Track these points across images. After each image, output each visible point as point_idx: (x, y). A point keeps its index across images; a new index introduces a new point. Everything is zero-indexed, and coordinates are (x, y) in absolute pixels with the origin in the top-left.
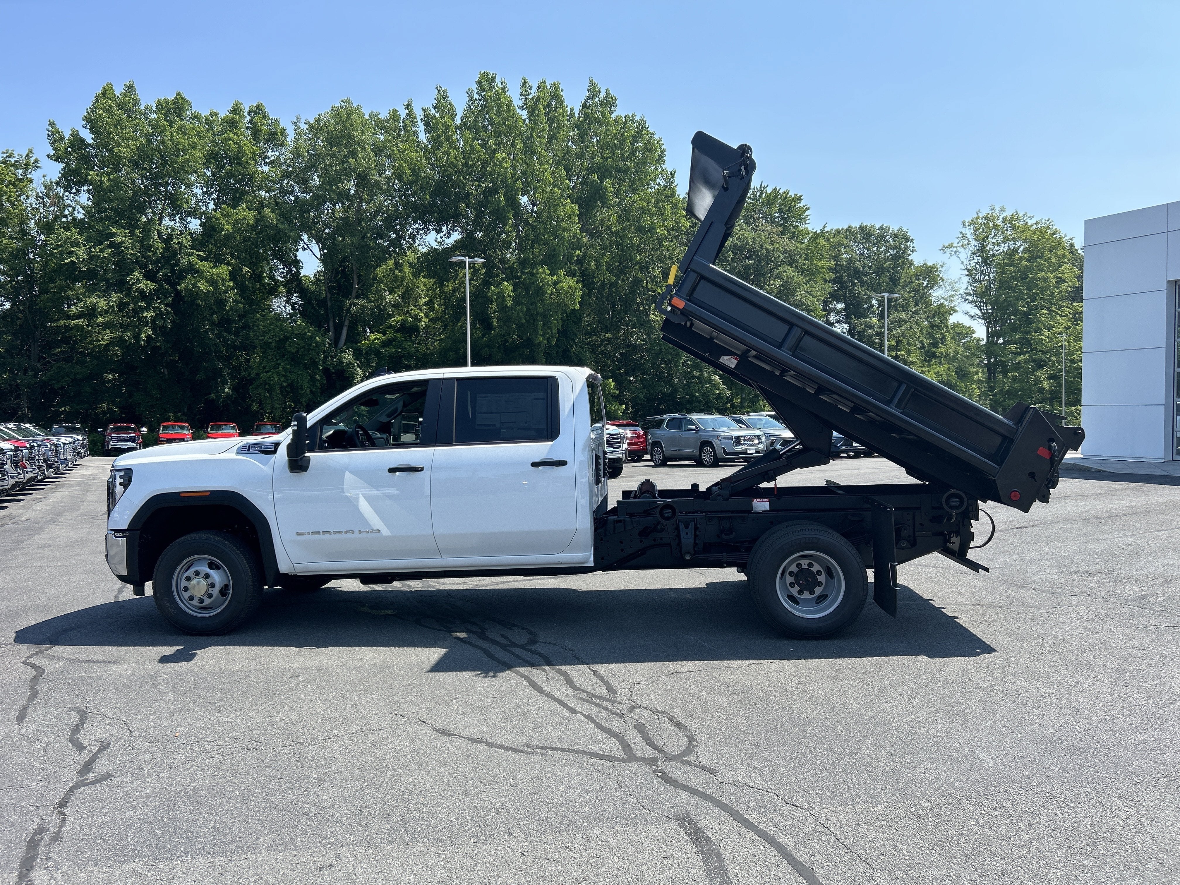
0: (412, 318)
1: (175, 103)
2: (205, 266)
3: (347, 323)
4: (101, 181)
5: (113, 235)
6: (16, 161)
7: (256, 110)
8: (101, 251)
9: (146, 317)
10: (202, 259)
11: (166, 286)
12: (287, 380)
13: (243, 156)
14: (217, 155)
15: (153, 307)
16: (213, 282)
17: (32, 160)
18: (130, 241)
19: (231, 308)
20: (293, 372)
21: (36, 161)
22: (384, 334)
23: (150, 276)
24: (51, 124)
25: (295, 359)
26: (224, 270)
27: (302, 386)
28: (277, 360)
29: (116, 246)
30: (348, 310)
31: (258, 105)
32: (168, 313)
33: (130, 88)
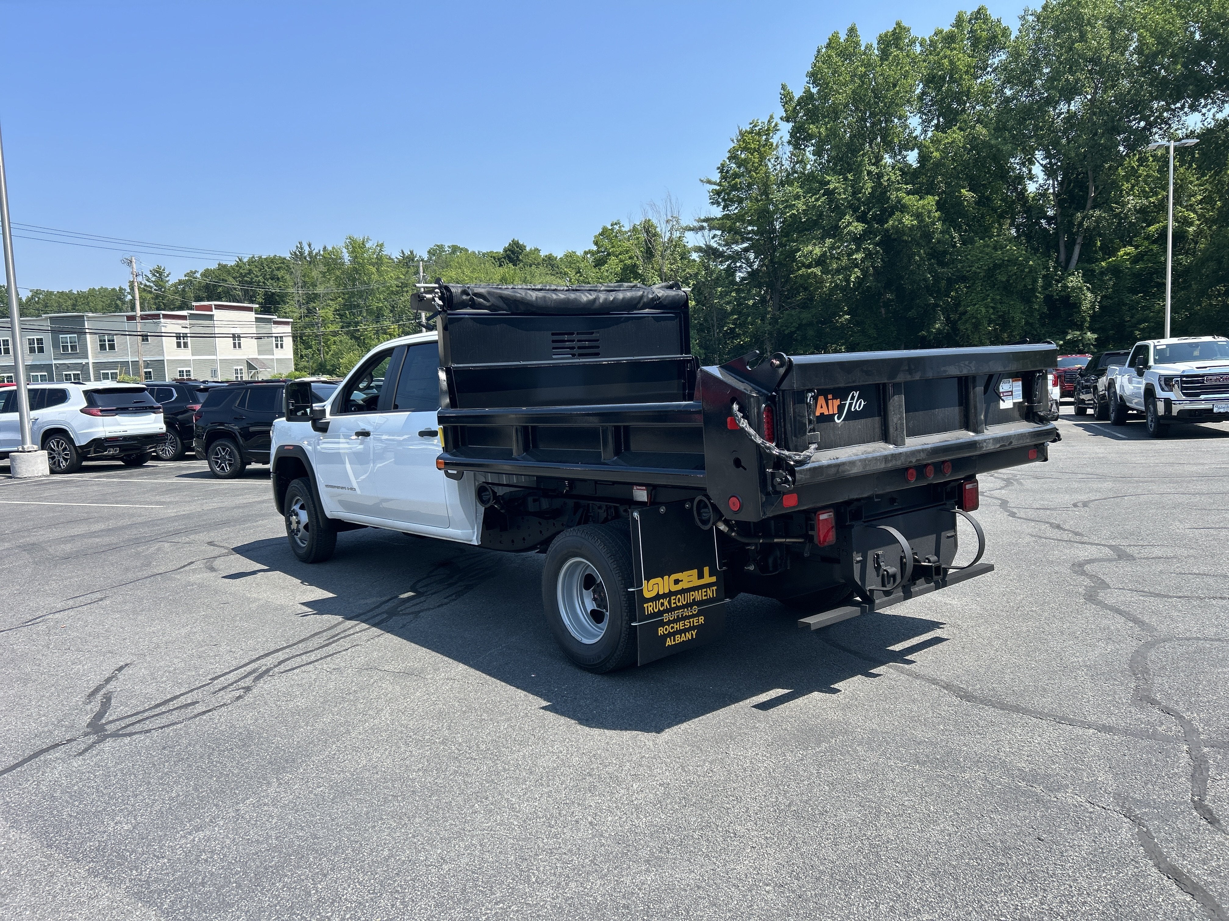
1: (893, 34)
2: (910, 200)
3: (1079, 240)
4: (819, 132)
5: (828, 183)
6: (760, 129)
7: (980, 15)
8: (817, 200)
9: (856, 259)
10: (908, 193)
11: (876, 226)
12: (998, 312)
13: (957, 73)
14: (934, 77)
15: (863, 249)
16: (918, 216)
17: (773, 124)
18: (843, 186)
19: (939, 241)
20: (1004, 303)
21: (776, 125)
22: (1136, 247)
23: (862, 219)
24: (784, 87)
25: (1007, 289)
26: (931, 200)
27: (1013, 317)
28: (987, 291)
29: (830, 193)
30: (1081, 224)
31: (980, 9)
32: (878, 252)
33: (852, 31)
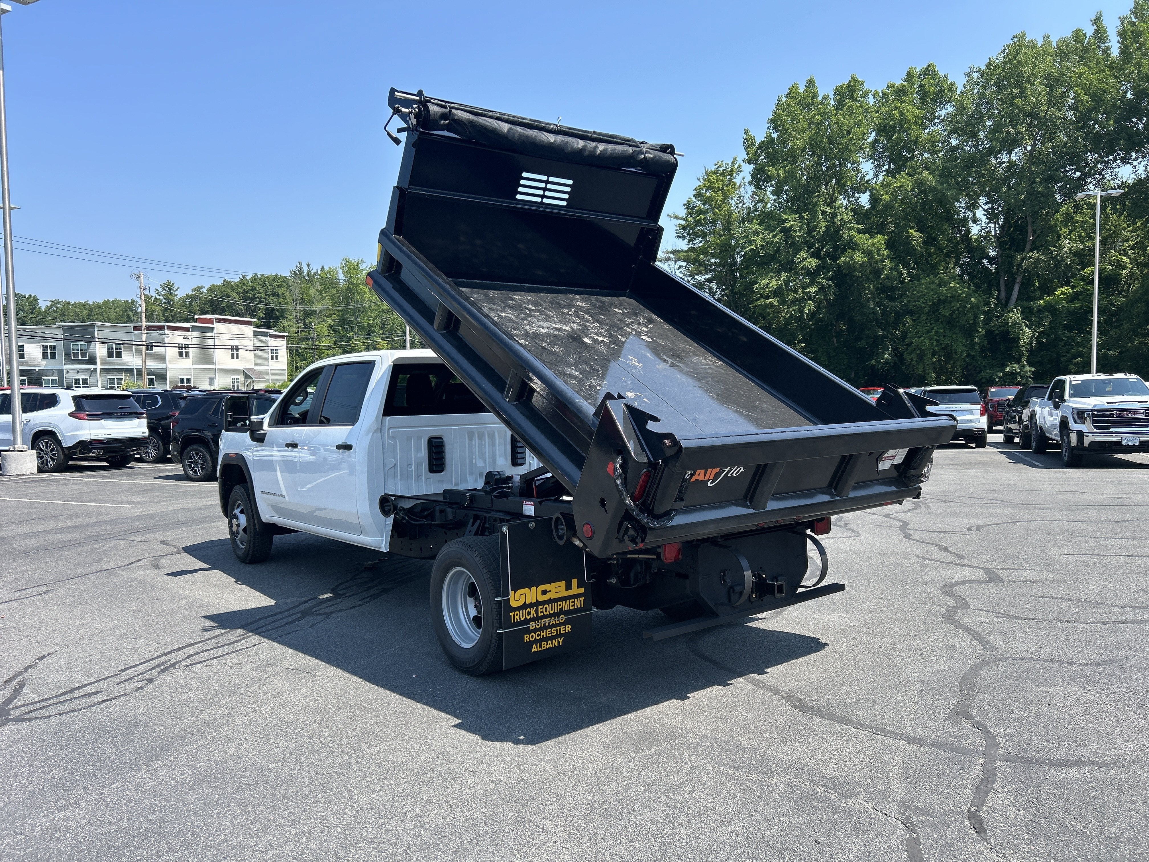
0: (1112, 265)
1: (848, 87)
2: (861, 239)
3: (1019, 279)
4: (778, 174)
5: (785, 221)
6: (724, 170)
7: (929, 71)
8: (774, 236)
9: (810, 292)
10: (860, 232)
11: (829, 261)
12: (941, 344)
13: (905, 123)
14: (885, 127)
15: (817, 283)
16: (868, 253)
17: (736, 166)
18: (799, 224)
19: (887, 277)
20: (947, 336)
21: (739, 167)
22: (1073, 288)
23: (816, 255)
24: (746, 132)
25: (950, 322)
26: (880, 239)
28: (931, 324)
29: (786, 231)
30: (1020, 265)
31: (929, 66)
32: (830, 286)
33: (810, 82)
